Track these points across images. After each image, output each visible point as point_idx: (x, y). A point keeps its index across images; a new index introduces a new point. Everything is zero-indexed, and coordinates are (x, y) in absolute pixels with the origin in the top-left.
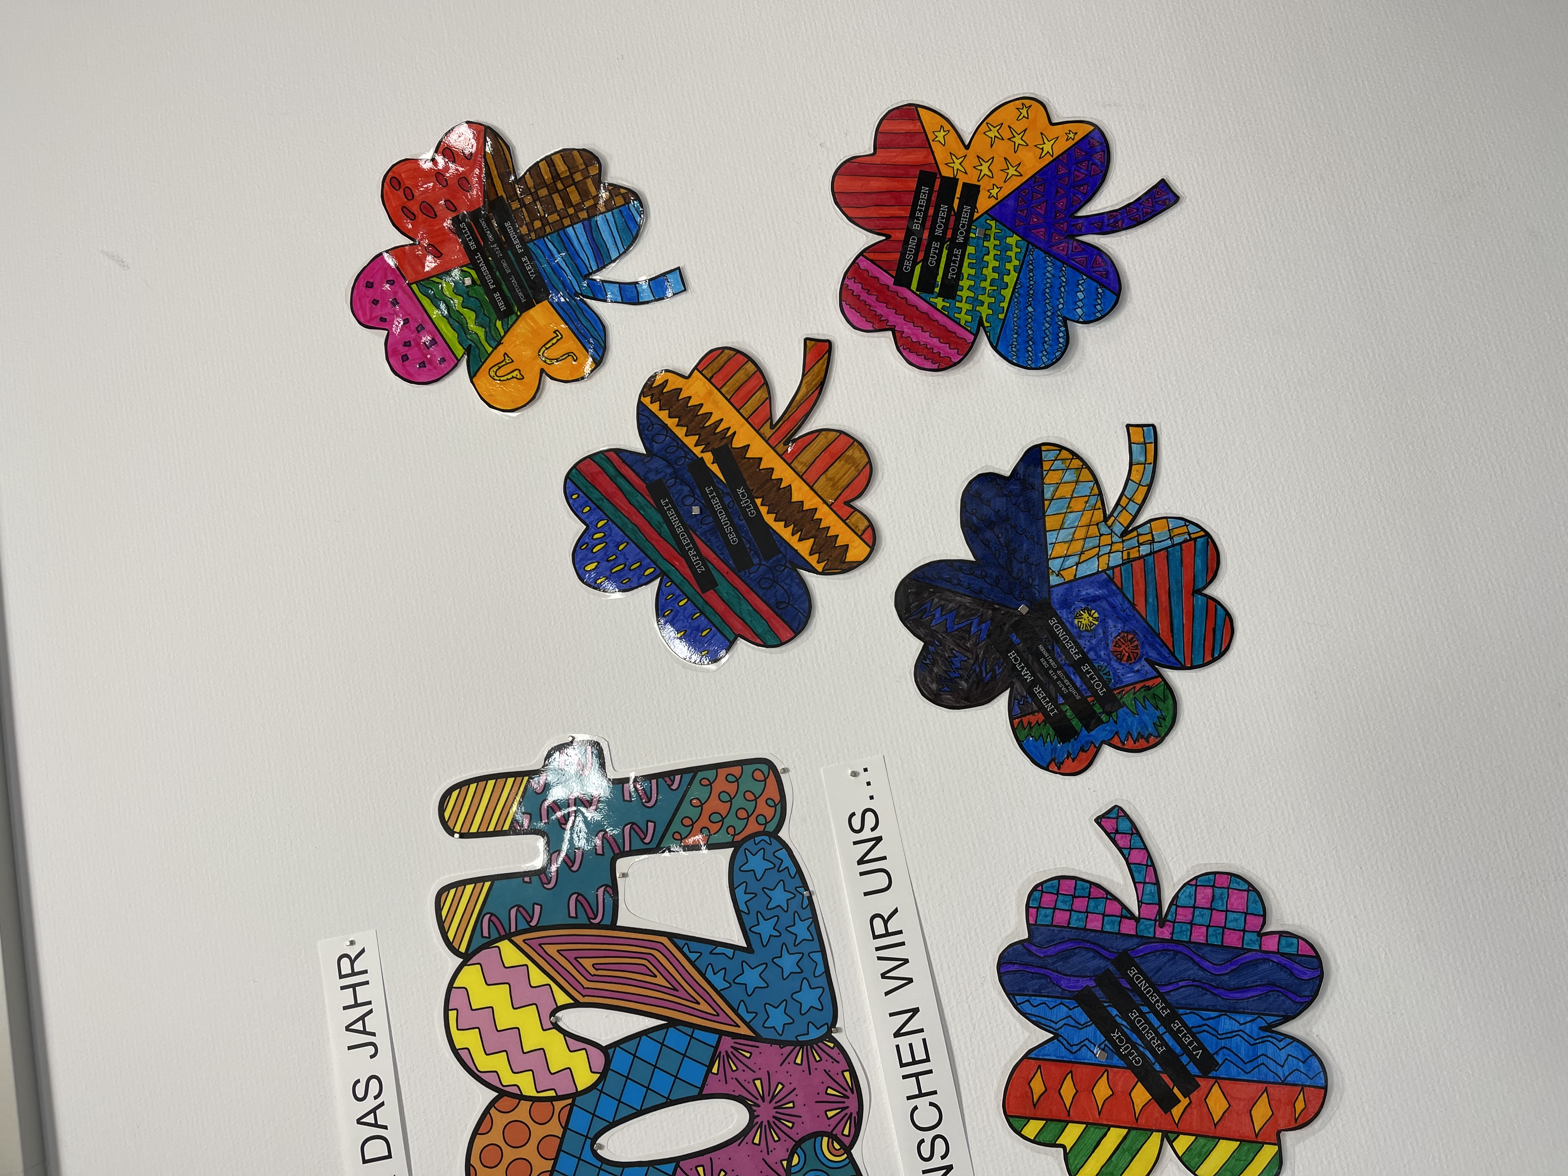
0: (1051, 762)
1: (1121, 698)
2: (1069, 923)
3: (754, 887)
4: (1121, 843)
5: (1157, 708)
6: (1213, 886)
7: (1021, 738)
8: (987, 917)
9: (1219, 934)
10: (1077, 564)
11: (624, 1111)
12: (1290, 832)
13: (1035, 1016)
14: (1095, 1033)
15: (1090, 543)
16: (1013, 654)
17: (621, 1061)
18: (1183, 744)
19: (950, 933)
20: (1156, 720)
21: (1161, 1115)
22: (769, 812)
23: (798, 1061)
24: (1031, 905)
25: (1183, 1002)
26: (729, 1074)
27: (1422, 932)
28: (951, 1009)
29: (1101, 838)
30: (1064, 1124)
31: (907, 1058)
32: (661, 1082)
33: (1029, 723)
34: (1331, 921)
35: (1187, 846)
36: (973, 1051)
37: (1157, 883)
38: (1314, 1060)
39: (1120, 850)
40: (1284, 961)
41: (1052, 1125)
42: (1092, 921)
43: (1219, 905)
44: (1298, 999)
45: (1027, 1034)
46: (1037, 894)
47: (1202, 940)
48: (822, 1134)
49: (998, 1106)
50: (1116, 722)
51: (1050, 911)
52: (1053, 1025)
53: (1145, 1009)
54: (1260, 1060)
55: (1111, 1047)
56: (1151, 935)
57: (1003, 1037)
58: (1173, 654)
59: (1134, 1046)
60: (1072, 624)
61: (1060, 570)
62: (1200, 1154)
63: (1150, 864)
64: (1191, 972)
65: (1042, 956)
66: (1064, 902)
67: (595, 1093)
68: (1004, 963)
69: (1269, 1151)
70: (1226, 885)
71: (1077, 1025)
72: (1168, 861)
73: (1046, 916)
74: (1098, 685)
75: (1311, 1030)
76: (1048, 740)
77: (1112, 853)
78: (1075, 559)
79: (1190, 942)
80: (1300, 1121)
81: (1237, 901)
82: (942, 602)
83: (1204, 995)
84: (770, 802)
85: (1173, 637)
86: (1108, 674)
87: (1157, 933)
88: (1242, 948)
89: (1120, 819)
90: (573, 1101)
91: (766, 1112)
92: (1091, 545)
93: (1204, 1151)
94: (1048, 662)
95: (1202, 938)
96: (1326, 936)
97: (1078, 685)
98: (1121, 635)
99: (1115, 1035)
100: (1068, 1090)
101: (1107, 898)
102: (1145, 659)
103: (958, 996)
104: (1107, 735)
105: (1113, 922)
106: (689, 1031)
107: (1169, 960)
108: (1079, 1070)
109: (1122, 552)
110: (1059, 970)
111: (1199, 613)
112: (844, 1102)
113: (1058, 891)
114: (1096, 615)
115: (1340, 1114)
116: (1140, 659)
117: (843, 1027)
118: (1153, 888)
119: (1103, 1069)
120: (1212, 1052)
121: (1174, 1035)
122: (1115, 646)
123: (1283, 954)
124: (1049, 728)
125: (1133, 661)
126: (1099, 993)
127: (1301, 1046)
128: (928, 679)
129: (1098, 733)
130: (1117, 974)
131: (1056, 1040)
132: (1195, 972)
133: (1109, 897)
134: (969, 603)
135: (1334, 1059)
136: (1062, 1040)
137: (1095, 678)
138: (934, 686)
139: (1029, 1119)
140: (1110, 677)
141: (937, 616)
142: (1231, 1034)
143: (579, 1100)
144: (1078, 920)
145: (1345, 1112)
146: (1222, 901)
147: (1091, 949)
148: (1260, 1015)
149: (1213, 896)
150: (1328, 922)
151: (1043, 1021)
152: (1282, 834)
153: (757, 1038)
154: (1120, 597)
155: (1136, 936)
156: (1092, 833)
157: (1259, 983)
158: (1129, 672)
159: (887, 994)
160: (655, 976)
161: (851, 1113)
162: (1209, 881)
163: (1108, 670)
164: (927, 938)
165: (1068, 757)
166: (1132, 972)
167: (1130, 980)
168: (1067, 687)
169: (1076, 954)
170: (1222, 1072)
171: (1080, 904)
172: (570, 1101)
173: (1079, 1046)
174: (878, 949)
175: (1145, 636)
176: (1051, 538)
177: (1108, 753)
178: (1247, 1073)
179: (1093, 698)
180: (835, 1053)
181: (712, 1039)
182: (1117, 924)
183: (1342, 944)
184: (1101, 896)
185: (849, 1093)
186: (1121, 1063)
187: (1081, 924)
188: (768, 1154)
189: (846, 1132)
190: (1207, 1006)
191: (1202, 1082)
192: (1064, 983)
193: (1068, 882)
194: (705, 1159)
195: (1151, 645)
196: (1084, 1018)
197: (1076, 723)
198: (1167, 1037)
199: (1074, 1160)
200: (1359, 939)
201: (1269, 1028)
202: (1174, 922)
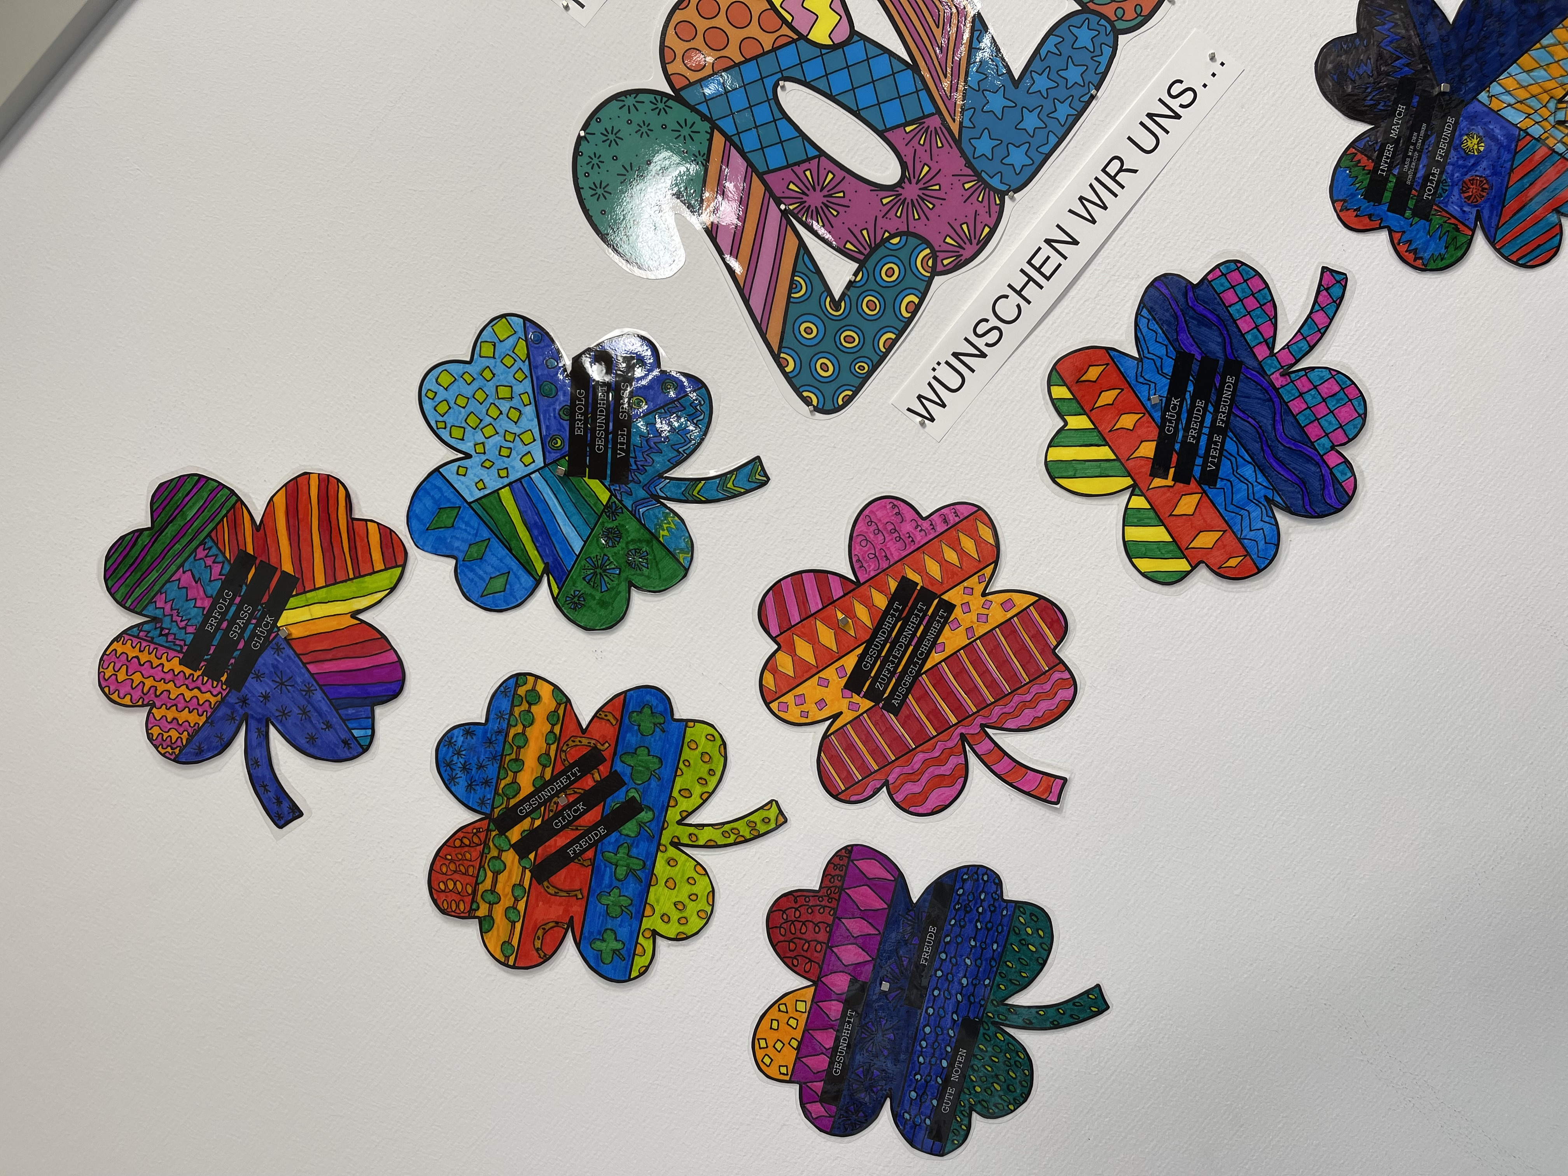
0: (1341, 201)
1: (1433, 215)
2: (1230, 306)
3: (1066, 50)
4: (1320, 299)
5: (1446, 248)
6: (1343, 389)
7: (1342, 164)
8: (1184, 244)
9: (1310, 419)
10: (1509, 105)
11: (822, 85)
12: (1427, 416)
13: (1142, 334)
14: (1164, 386)
15: (1534, 103)
16: (1403, 109)
17: (855, 52)
18: (1432, 289)
19: (1151, 225)
20: (1437, 254)
21: (1146, 474)
22: (1130, 14)
23: (967, 186)
24: (1221, 268)
25: (1238, 431)
26: (914, 142)
27: (1426, 559)
28: (1096, 270)
29: (1312, 282)
30: (1082, 411)
31: (1037, 262)
32: (866, 97)
33: (1359, 161)
34: (1382, 492)
35: (1356, 349)
36: (1079, 309)
37: (1312, 348)
38: (1273, 548)
39: (1315, 301)
40: (1328, 477)
41: (1074, 404)
42: (1245, 321)
43: (1332, 404)
44: (1308, 507)
45: (1123, 338)
46: (1233, 266)
47: (1295, 411)
48: (929, 245)
49: (1055, 357)
50: (1411, 225)
51: (1227, 285)
52: (1146, 351)
53: (1211, 408)
54: (1242, 513)
55: (1163, 405)
56: (1269, 373)
57: (1106, 323)
58: (1497, 228)
59: (1178, 420)
60: (1461, 135)
61: (1494, 96)
62: (1140, 520)
63: (1322, 333)
64: (1265, 421)
65: (1190, 305)
66: (1243, 291)
67: (817, 52)
68: (1162, 281)
69: (1182, 565)
70: (1351, 397)
71: (1160, 369)
72: (1334, 344)
73: (1222, 285)
74: (1430, 190)
75: (1291, 533)
76: (1357, 185)
77: (1307, 298)
78: (1513, 101)
79: (1286, 403)
80: (1221, 571)
81: (1345, 414)
82: (1399, 23)
83: (1256, 441)
84: (1138, 9)
85: (1511, 218)
86: (1444, 191)
87: (1274, 376)
88: (1312, 443)
89: (1338, 285)
90: (797, 40)
91: (911, 192)
92: (1532, 104)
93: (1147, 521)
94: (1417, 140)
95: (1297, 410)
96: (1368, 496)
97: (1418, 175)
98: (1481, 179)
99: (1175, 401)
100: (1107, 397)
101: (1271, 320)
102: (1477, 210)
103: (1109, 267)
104: (1396, 226)
105: (1256, 338)
106: (920, 86)
107: (1260, 399)
108: (1128, 394)
109: (1545, 132)
110: (1189, 325)
111: (1541, 227)
112: (965, 244)
113: (1248, 280)
114: (1482, 149)
115: (1247, 597)
116: (1476, 206)
117: (1017, 200)
118: (1306, 347)
119: (1143, 411)
120: (1220, 475)
121: (1210, 441)
122: (1470, 180)
123: (1332, 473)
124: (1366, 179)
125: (1470, 202)
126: (1195, 367)
127: (1276, 532)
128: (1332, 58)
129: (1393, 219)
130: (1220, 369)
131: (1136, 362)
132: (1267, 423)
133: (1273, 320)
134: (1415, 45)
135: (1283, 564)
136: (1140, 366)
137: (1433, 184)
138: (1329, 66)
139: (1065, 384)
140: (1443, 195)
141: (1386, 27)
142: (1243, 479)
143: (802, 44)
144: (1238, 311)
145: (1252, 598)
146: (1337, 404)
147: (1224, 338)
148: (1274, 489)
149: (1335, 394)
150: (1381, 489)
151: (1142, 342)
152: (1421, 411)
153: (958, 142)
154: (1510, 156)
155: (1260, 363)
156: (1311, 272)
157: (1297, 473)
158: (1458, 206)
159: (1070, 211)
160: (938, 27)
161: (962, 255)
162: (1345, 383)
163: (1447, 188)
164: (1133, 211)
165: (1355, 210)
166: (1230, 380)
167: (1223, 382)
168: (1409, 168)
169: (1210, 328)
170: (1211, 492)
171: (1251, 303)
172: (795, 37)
173: (1146, 382)
174: (1097, 179)
175: (1495, 197)
176: (1514, 69)
177: (1382, 238)
178: (1226, 510)
179: (1416, 194)
180: (995, 209)
181: (929, 108)
182: (1257, 341)
183: (1371, 510)
184: (1269, 314)
185: (975, 242)
186: (1159, 420)
187: (1236, 316)
188: (883, 217)
189: (946, 262)
190: (1249, 450)
191: (1193, 484)
192: (1183, 336)
193: (1261, 282)
194: (841, 174)
195: (1492, 208)
196: (1168, 370)
197: (1387, 196)
198: (1204, 439)
199: (1063, 438)
200: (1385, 520)
201: (1270, 501)
202: (1292, 382)
